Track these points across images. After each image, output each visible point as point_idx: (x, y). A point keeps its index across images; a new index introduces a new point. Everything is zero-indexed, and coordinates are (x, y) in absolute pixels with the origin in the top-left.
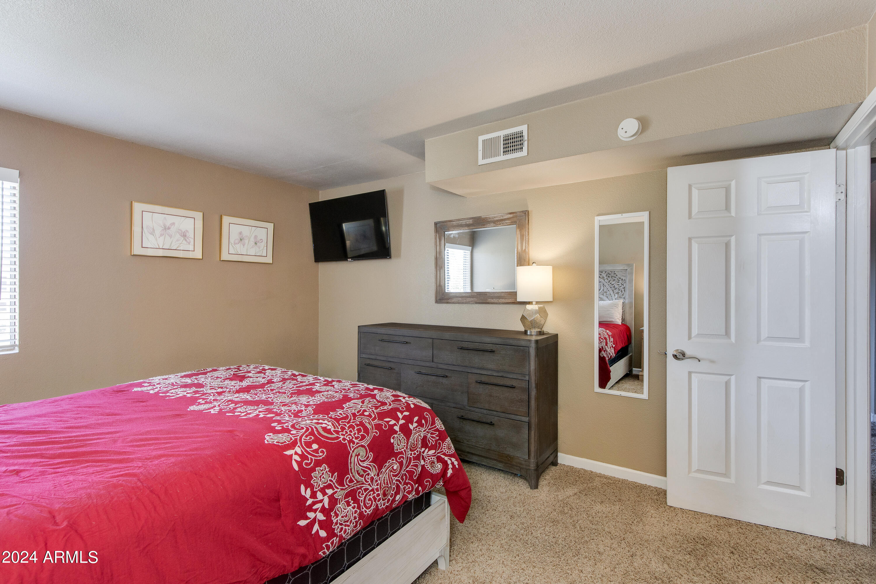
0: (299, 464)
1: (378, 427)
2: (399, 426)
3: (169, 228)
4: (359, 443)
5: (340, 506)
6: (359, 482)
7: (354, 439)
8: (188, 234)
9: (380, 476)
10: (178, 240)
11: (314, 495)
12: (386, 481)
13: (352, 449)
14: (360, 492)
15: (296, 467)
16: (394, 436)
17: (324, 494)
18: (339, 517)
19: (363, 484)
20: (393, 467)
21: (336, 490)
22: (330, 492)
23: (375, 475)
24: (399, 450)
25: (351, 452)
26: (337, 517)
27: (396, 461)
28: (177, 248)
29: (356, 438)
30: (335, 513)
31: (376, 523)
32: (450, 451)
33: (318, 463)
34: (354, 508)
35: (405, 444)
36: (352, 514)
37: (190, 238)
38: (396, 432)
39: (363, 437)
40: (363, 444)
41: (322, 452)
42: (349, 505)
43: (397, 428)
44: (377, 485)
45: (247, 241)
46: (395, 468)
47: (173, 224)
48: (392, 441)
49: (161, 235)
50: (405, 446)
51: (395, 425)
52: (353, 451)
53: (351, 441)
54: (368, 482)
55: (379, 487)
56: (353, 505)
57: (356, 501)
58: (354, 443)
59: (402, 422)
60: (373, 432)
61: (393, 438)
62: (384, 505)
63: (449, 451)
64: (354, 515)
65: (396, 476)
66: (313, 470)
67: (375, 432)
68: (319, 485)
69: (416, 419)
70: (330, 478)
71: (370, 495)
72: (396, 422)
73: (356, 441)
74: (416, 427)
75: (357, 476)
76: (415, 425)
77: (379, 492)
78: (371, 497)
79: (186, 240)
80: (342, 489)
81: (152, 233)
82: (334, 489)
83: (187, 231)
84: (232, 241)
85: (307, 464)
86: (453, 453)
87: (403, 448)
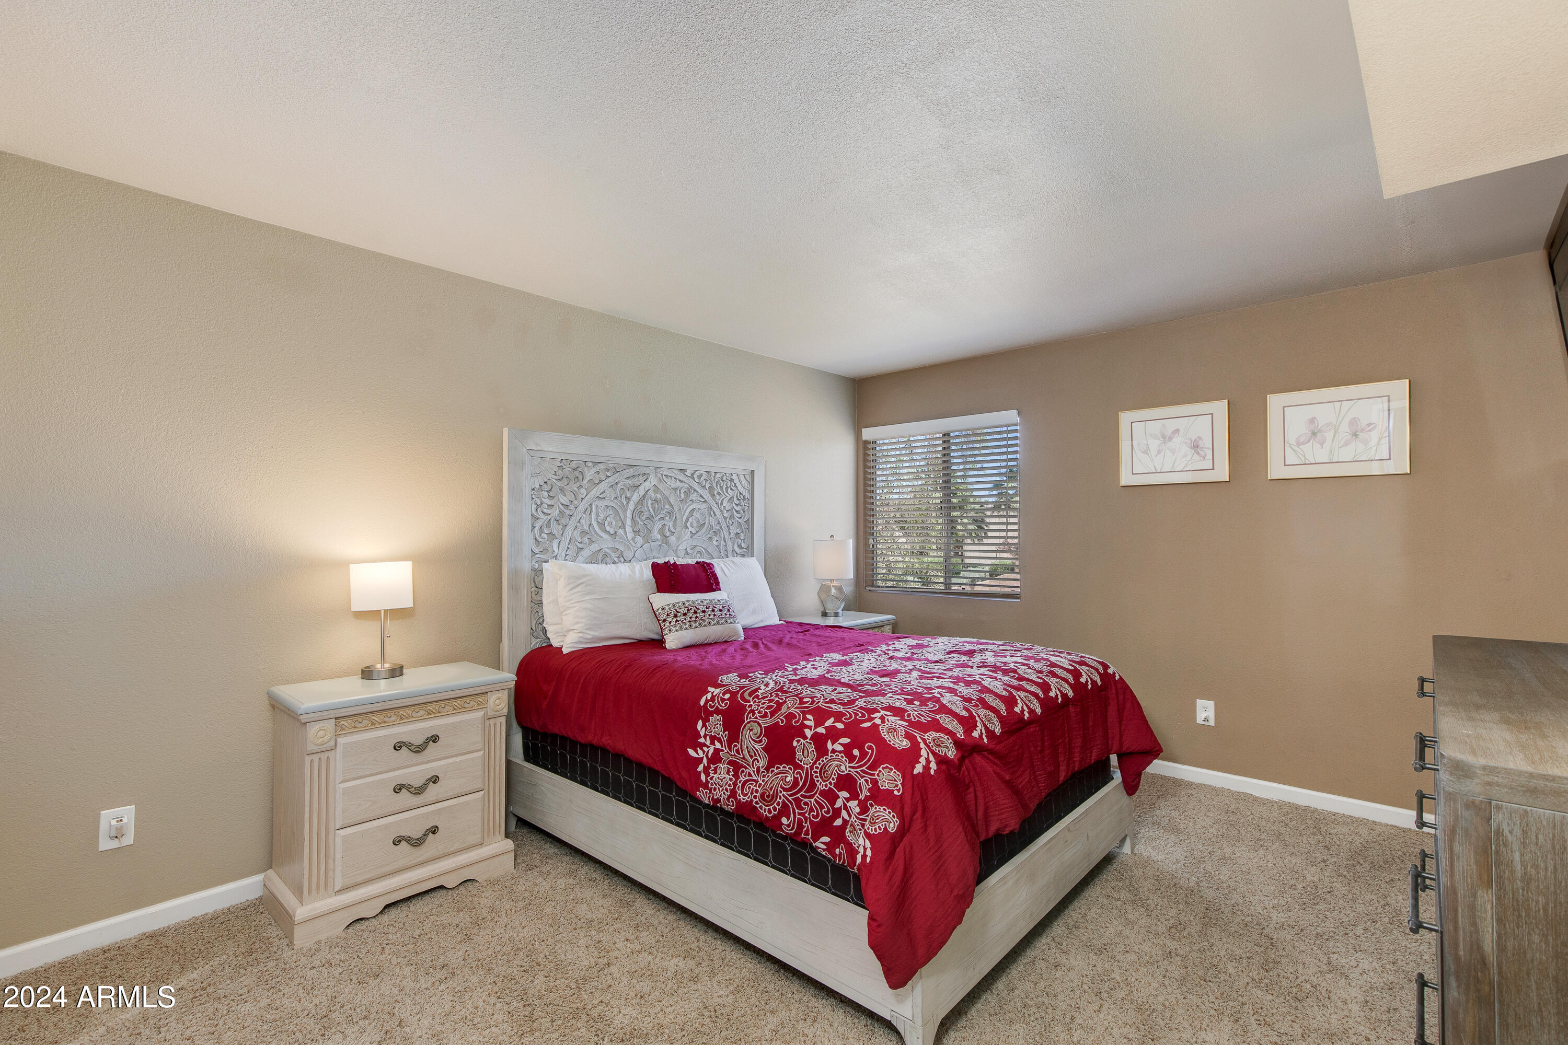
0: (707, 701)
1: (790, 716)
2: (812, 732)
3: (1170, 439)
4: (757, 718)
5: (723, 767)
6: (745, 759)
7: (756, 712)
8: (1201, 444)
9: (770, 774)
10: (1185, 456)
11: (705, 736)
12: (772, 785)
13: (749, 720)
14: (743, 772)
15: (702, 702)
16: (800, 741)
17: (712, 743)
18: (716, 776)
19: (749, 765)
20: (786, 777)
21: (724, 749)
22: (718, 745)
23: (762, 767)
24: (802, 764)
25: (746, 722)
26: (715, 773)
27: (794, 773)
28: (1186, 466)
29: (759, 712)
30: (716, 768)
33: (718, 711)
34: (731, 780)
35: (812, 762)
36: (726, 784)
37: (1205, 448)
38: (805, 737)
39: (765, 715)
40: (760, 722)
41: (726, 704)
42: (728, 773)
43: (809, 733)
44: (763, 781)
45: (1329, 435)
46: (788, 779)
47: (1177, 431)
48: (795, 743)
49: (1159, 452)
50: (810, 763)
51: (810, 728)
52: (748, 723)
53: (753, 712)
54: (754, 768)
55: (763, 784)
56: (731, 777)
57: (736, 776)
58: (754, 714)
59: (821, 730)
60: (779, 718)
61: (798, 741)
64: (727, 786)
65: (785, 790)
66: (711, 714)
67: (781, 719)
68: (711, 732)
69: (846, 740)
70: (722, 733)
71: (752, 784)
72: (813, 725)
73: (757, 714)
74: (840, 752)
75: (746, 752)
76: (839, 748)
77: (759, 790)
78: (752, 787)
79: (1198, 454)
80: (728, 752)
81: (1146, 452)
82: (722, 746)
83: (1200, 438)
84: (1291, 438)
85: (710, 705)
86: (872, 833)
87: (807, 765)
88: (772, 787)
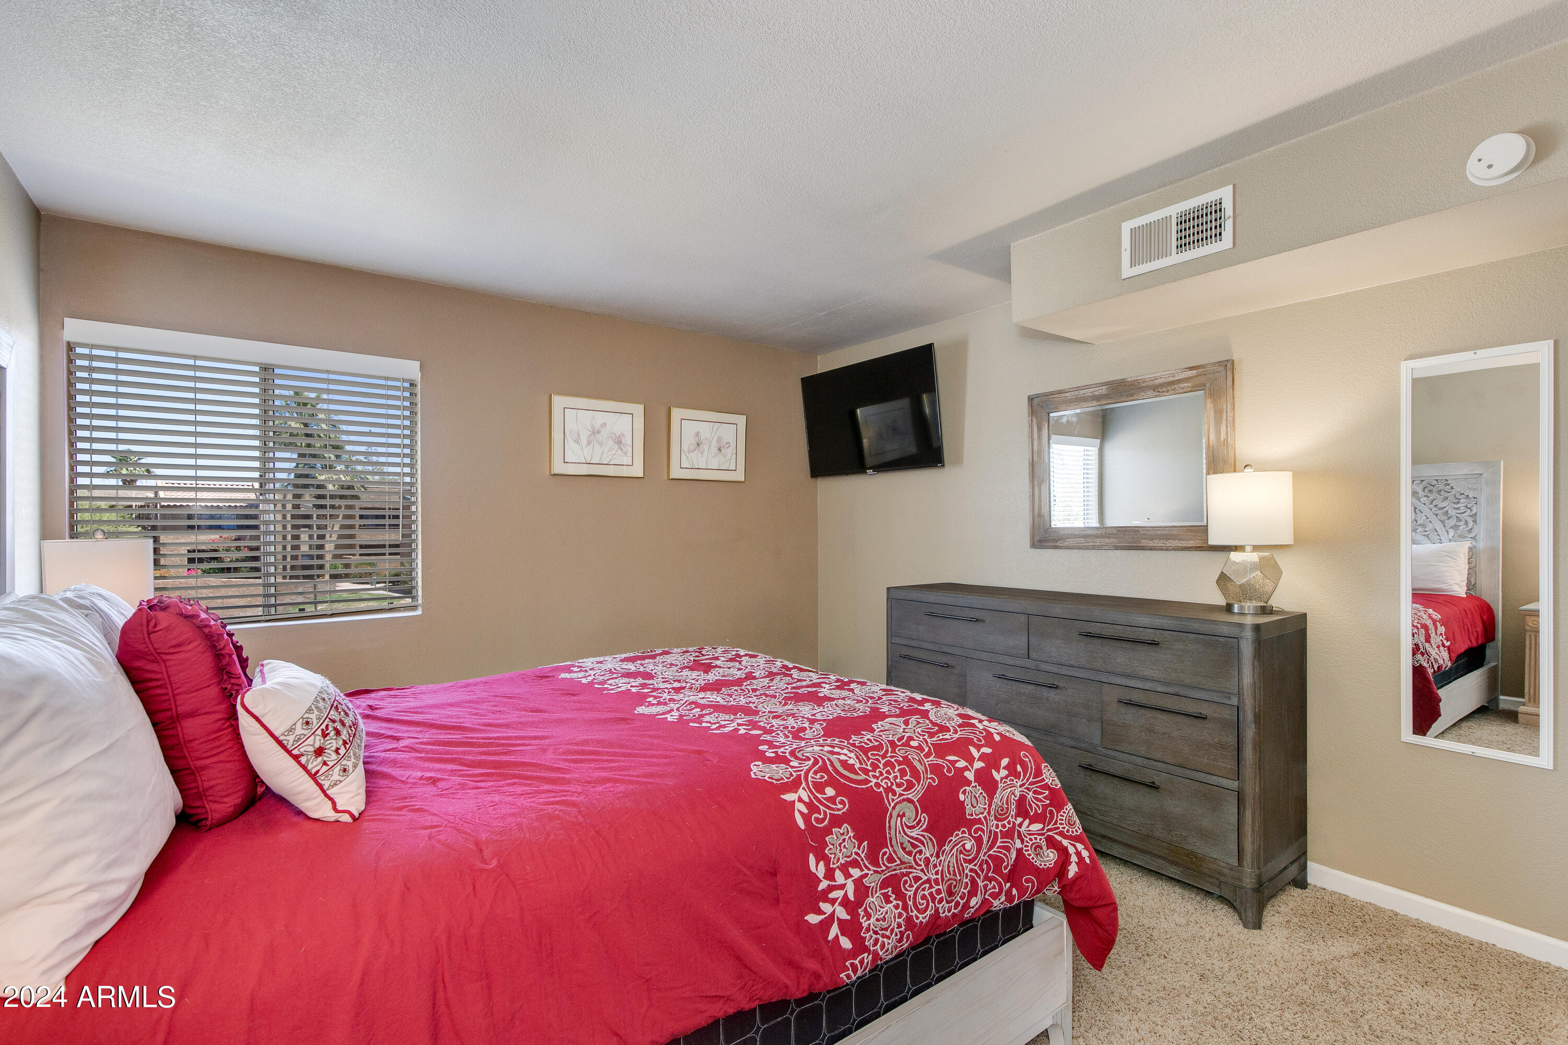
0: (806, 818)
1: (936, 769)
2: (973, 772)
3: (599, 432)
4: (903, 795)
5: (874, 900)
6: (904, 863)
7: (894, 787)
8: (624, 441)
9: (941, 858)
10: (610, 450)
11: (830, 875)
12: (951, 869)
13: (892, 805)
14: (906, 882)
15: (801, 823)
16: (965, 790)
17: (848, 876)
18: (873, 920)
19: (911, 867)
20: (963, 845)
21: (866, 871)
22: (856, 873)
23: (932, 856)
24: (974, 816)
25: (890, 809)
26: (869, 918)
27: (970, 834)
28: (610, 461)
29: (899, 785)
30: (866, 910)
31: (934, 941)
32: (1074, 830)
33: (836, 821)
34: (896, 907)
35: (986, 806)
36: (895, 917)
37: (627, 445)
38: (968, 783)
39: (910, 786)
40: (910, 796)
41: (842, 802)
42: (888, 901)
43: (970, 775)
44: (937, 873)
45: (706, 447)
46: (968, 847)
47: (604, 425)
48: (962, 797)
49: (589, 443)
50: (985, 809)
51: (966, 768)
52: (894, 808)
53: (889, 790)
54: (921, 865)
55: (939, 877)
56: (895, 902)
57: (900, 896)
58: (894, 793)
59: (978, 765)
60: (927, 778)
61: (964, 792)
62: (949, 911)
63: (1071, 830)
64: (897, 920)
65: (970, 862)
66: (828, 831)
67: (930, 778)
68: (838, 859)
69: (1005, 762)
70: (856, 850)
71: (924, 889)
72: (967, 764)
73: (899, 791)
74: (1006, 777)
75: (901, 853)
76: (1004, 773)
77: (940, 887)
78: (926, 893)
79: (621, 449)
80: (876, 872)
81: (577, 441)
82: (862, 870)
83: (623, 435)
84: (685, 447)
85: (817, 820)
86: (1079, 833)
87: (982, 813)
88: (954, 871)
